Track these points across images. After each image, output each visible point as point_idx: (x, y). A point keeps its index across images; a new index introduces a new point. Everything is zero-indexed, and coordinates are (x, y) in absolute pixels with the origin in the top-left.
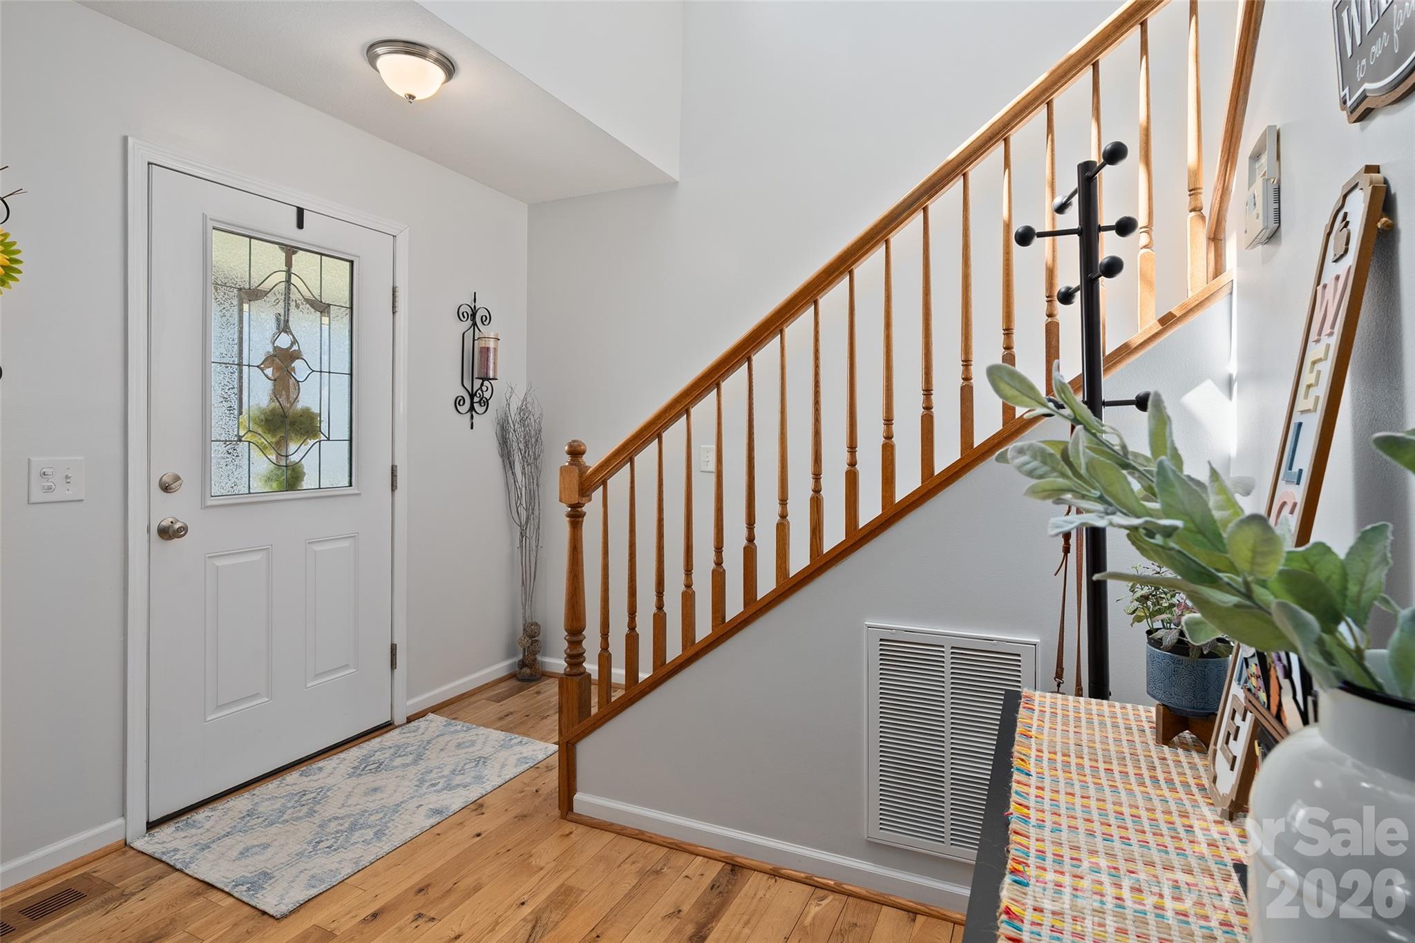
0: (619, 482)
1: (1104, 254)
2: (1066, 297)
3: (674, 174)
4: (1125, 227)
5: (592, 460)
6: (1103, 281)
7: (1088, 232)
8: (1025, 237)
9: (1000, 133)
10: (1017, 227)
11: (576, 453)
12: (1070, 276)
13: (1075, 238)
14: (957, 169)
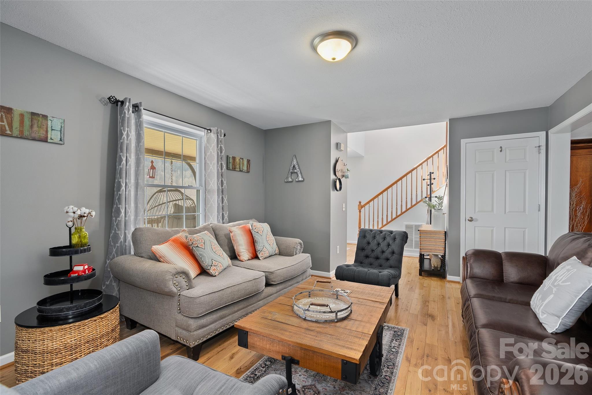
0: (367, 207)
1: (432, 182)
2: (428, 185)
3: (364, 156)
4: (434, 179)
5: (362, 204)
6: (432, 185)
7: (430, 179)
8: (424, 180)
9: (421, 164)
10: (423, 178)
11: (360, 203)
12: (429, 183)
13: (429, 180)
14: (416, 168)
